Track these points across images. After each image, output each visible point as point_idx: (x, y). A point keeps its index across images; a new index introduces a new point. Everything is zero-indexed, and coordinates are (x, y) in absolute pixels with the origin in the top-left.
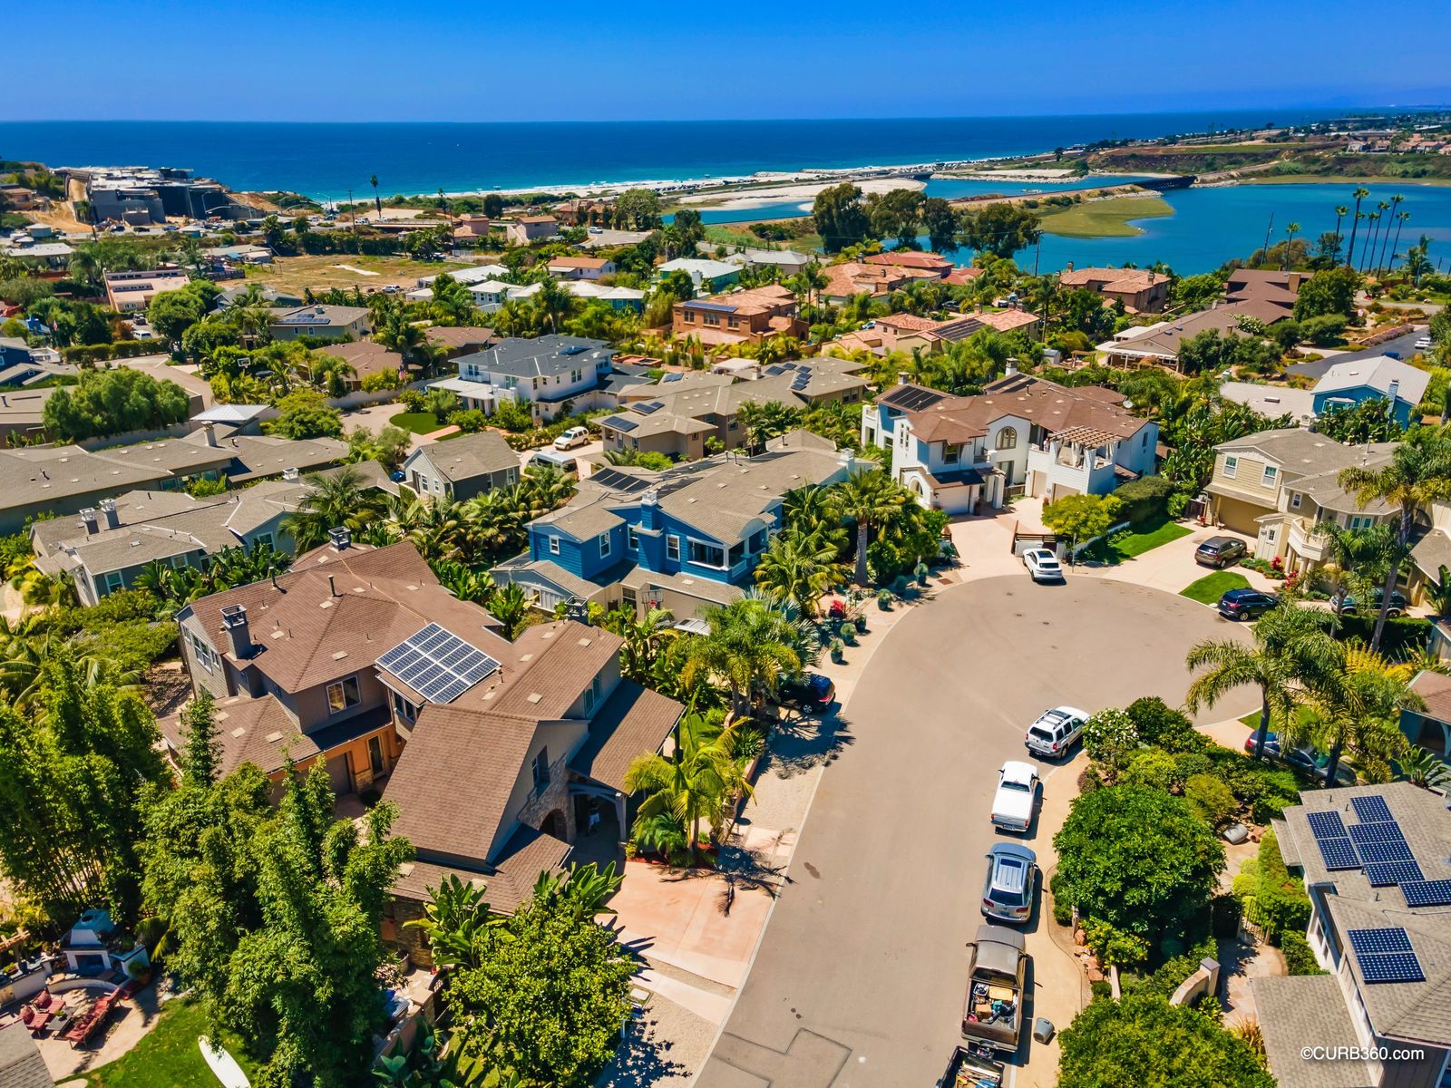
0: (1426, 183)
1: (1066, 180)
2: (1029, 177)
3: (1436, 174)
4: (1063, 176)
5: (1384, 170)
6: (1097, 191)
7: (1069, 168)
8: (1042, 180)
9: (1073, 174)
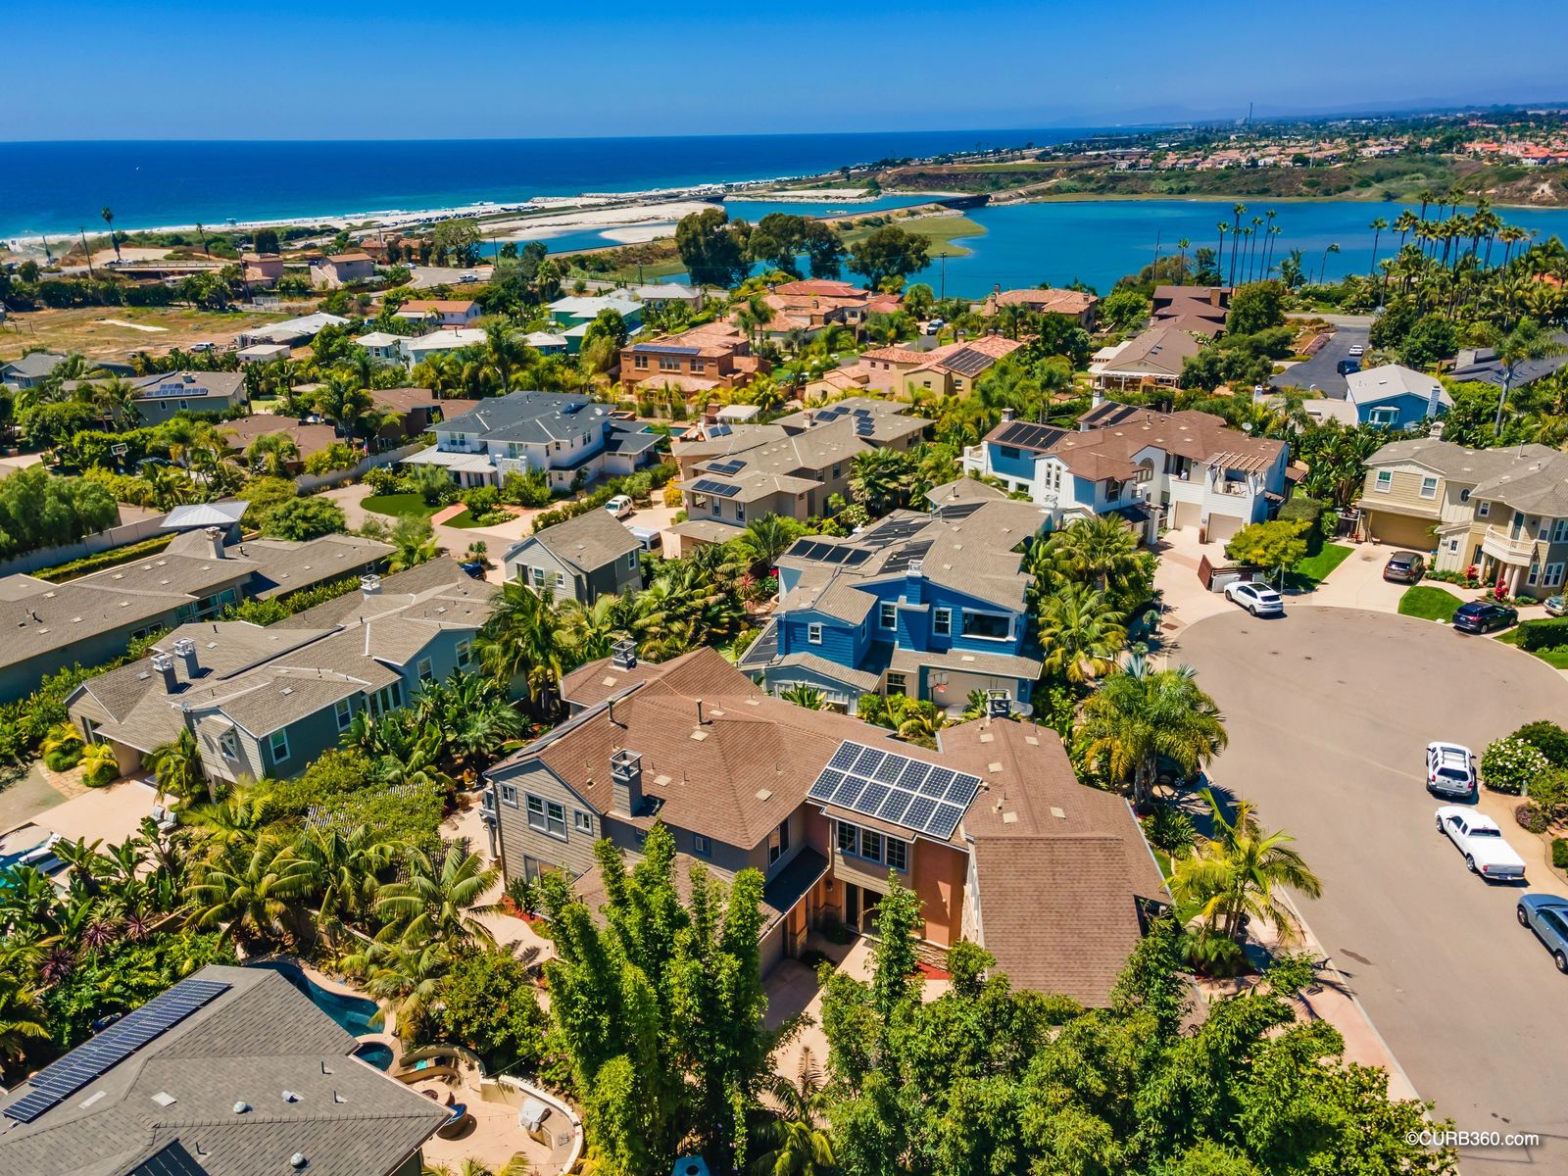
0: (1193, 199)
1: (864, 200)
2: (827, 197)
3: (1198, 190)
4: (860, 196)
5: (1152, 187)
6: (905, 211)
7: (862, 187)
8: (840, 201)
9: (870, 194)
